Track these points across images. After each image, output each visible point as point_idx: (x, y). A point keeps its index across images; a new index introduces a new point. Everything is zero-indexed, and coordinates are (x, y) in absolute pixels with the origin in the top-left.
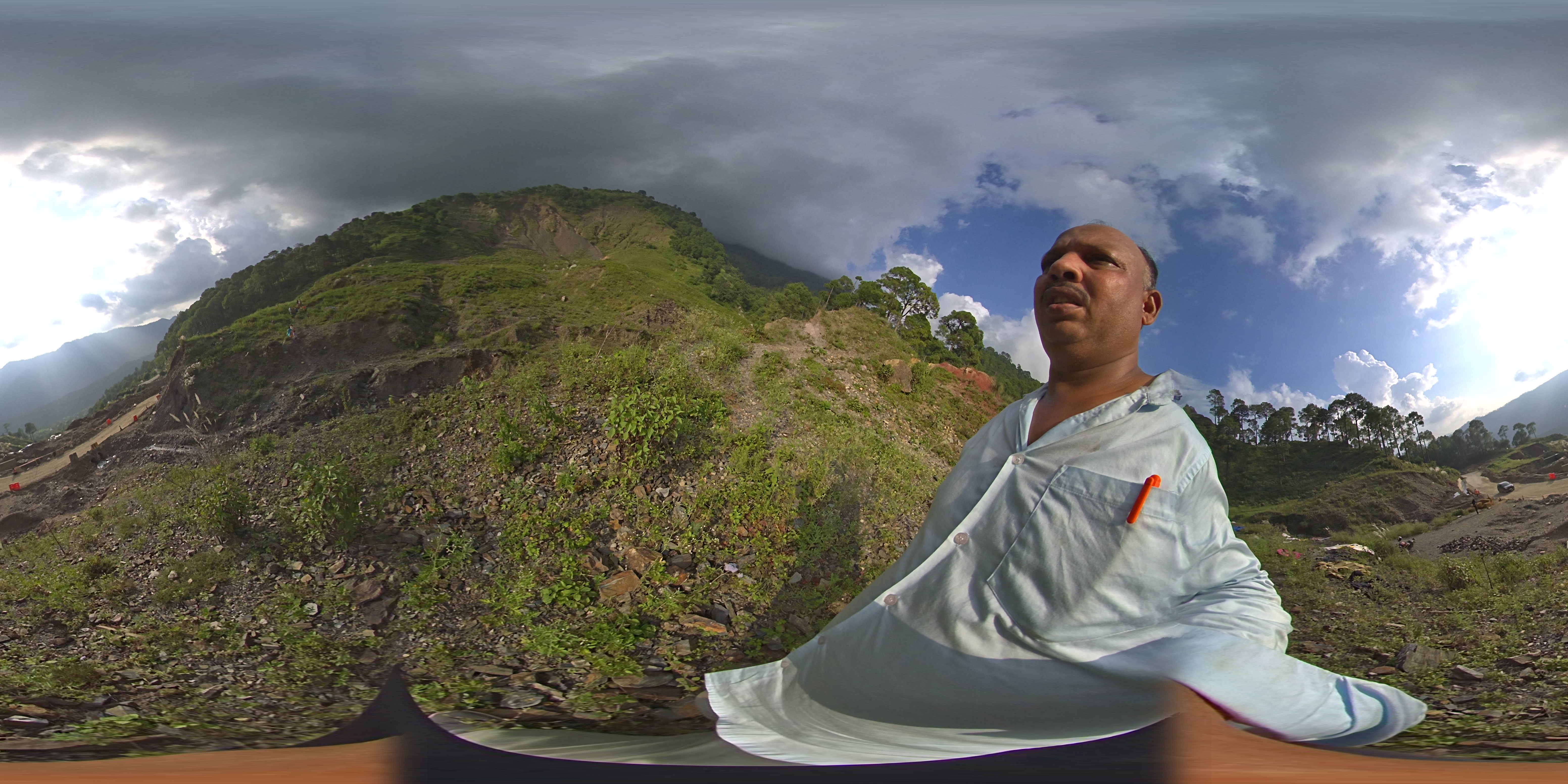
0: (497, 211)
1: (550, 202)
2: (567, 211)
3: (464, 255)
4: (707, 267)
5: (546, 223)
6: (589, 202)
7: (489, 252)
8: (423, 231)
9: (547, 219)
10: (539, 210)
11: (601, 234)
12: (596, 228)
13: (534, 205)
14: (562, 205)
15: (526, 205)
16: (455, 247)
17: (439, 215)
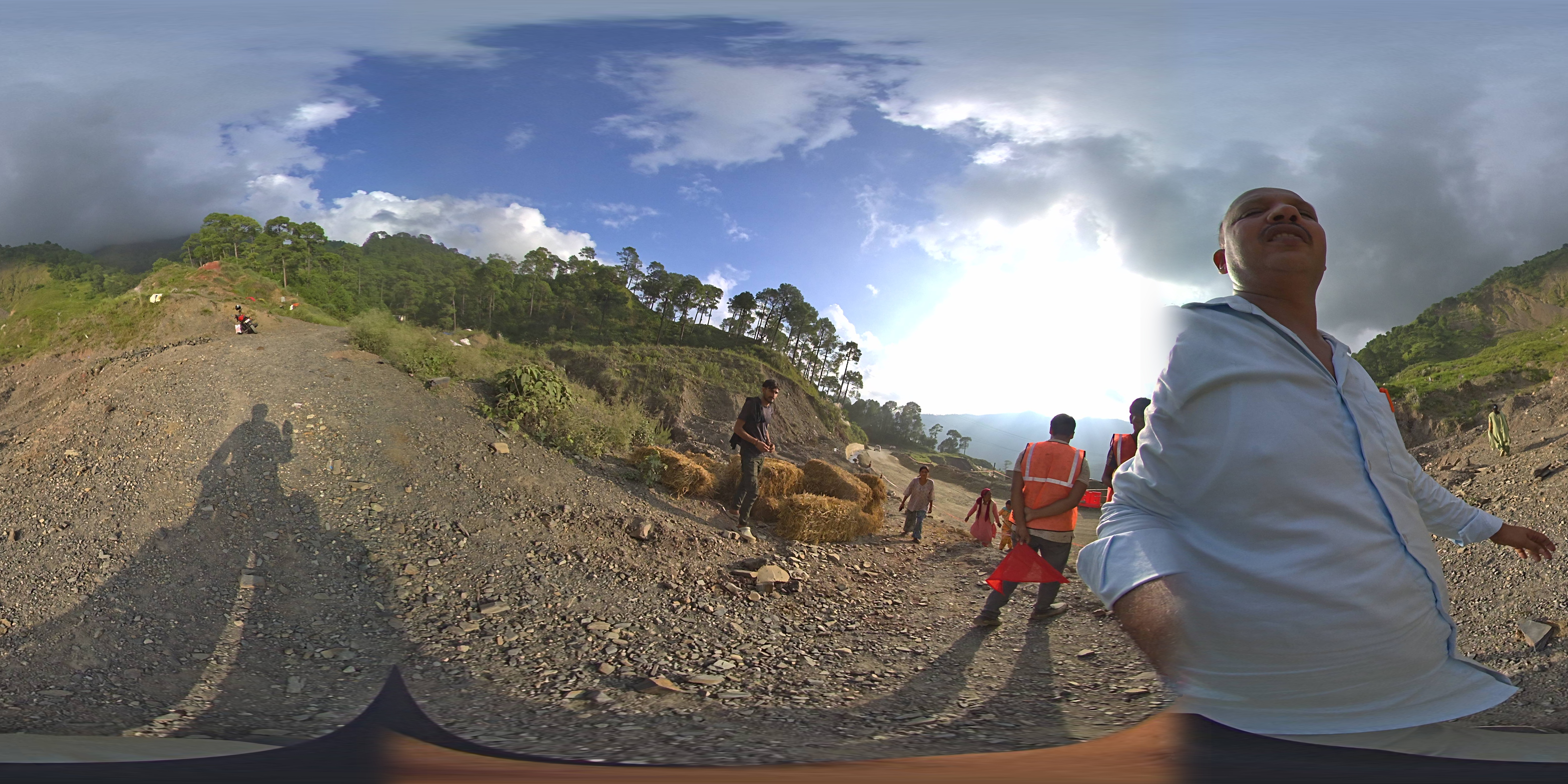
0: (1478, 307)
1: (1509, 285)
3: (1476, 351)
5: (1517, 303)
6: (1536, 272)
7: (1493, 343)
8: (1436, 338)
9: (1516, 301)
11: (1562, 295)
12: (1556, 291)
14: (1519, 284)
15: (1494, 294)
16: (1466, 346)
17: (1441, 323)
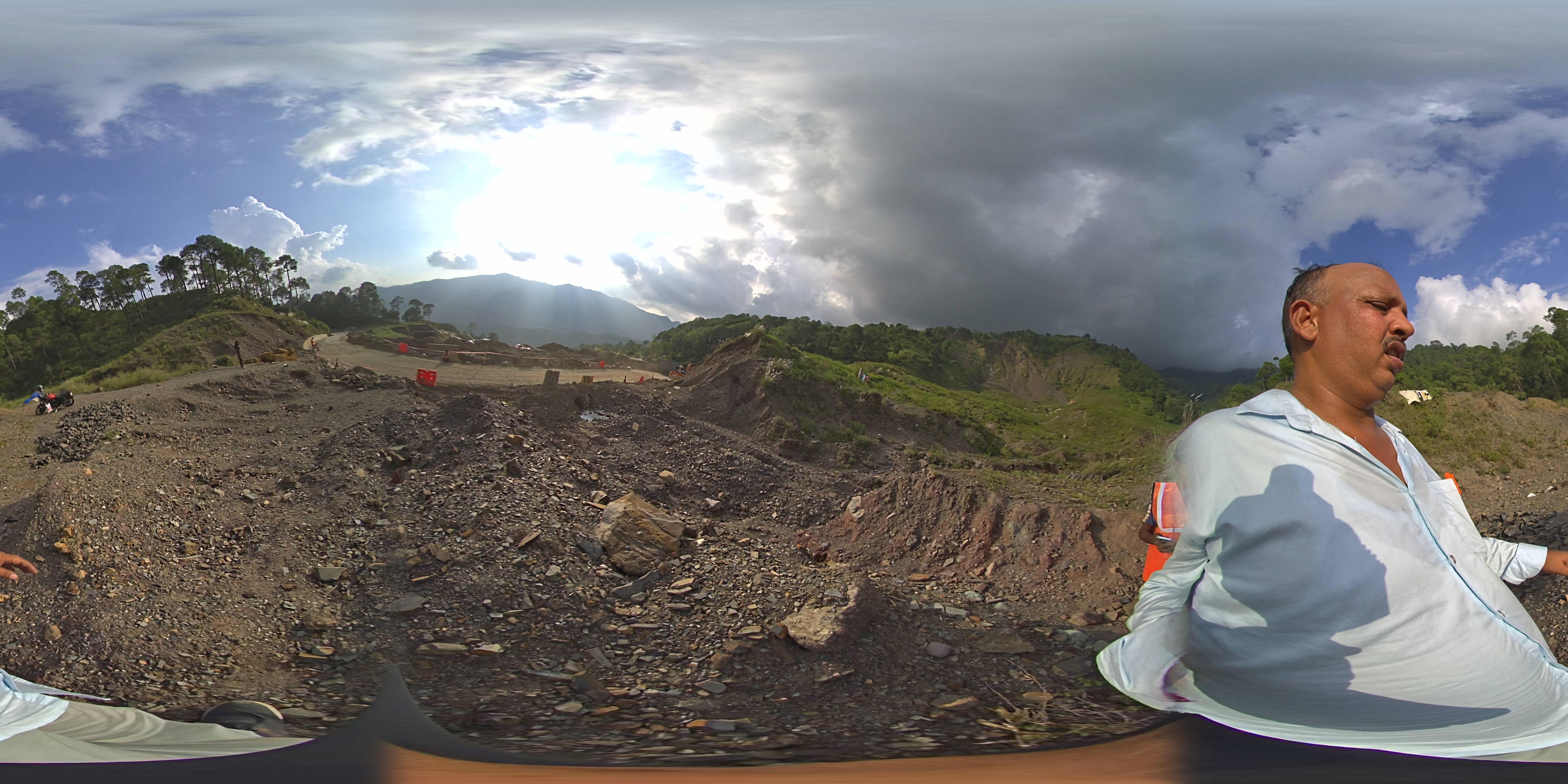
0: (986, 351)
1: (1022, 347)
2: (1036, 357)
4: (1154, 397)
5: (1021, 366)
6: (1052, 348)
7: (978, 390)
10: (1015, 355)
11: (1063, 379)
12: (1059, 372)
13: (1012, 349)
14: (1032, 350)
15: (1005, 348)
17: (944, 344)
